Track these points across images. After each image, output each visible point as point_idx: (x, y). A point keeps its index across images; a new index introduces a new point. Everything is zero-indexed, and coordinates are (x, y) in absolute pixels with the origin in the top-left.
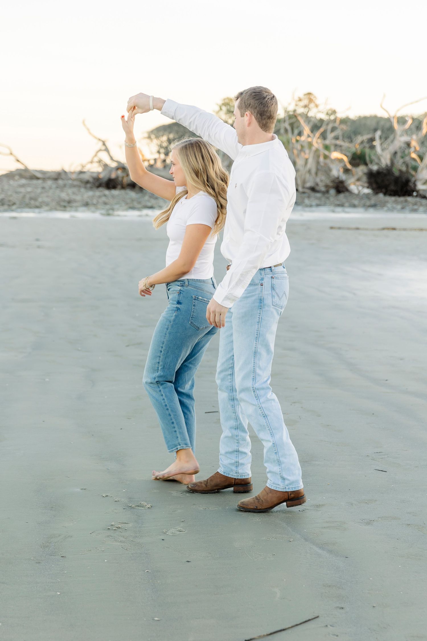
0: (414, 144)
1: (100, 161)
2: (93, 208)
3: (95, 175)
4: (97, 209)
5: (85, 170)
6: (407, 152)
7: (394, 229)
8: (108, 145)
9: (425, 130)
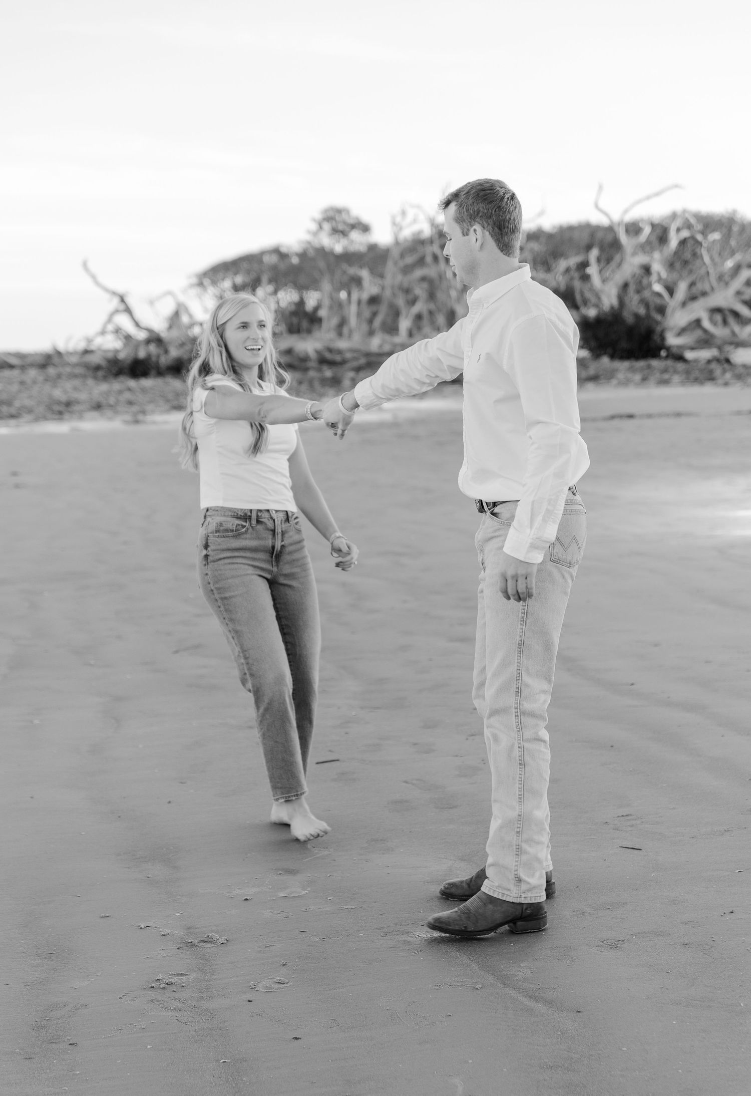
0: (657, 267)
1: (117, 331)
2: (109, 413)
3: (110, 355)
4: (117, 413)
5: (93, 347)
6: (645, 281)
7: (631, 416)
8: (131, 301)
9: (674, 242)
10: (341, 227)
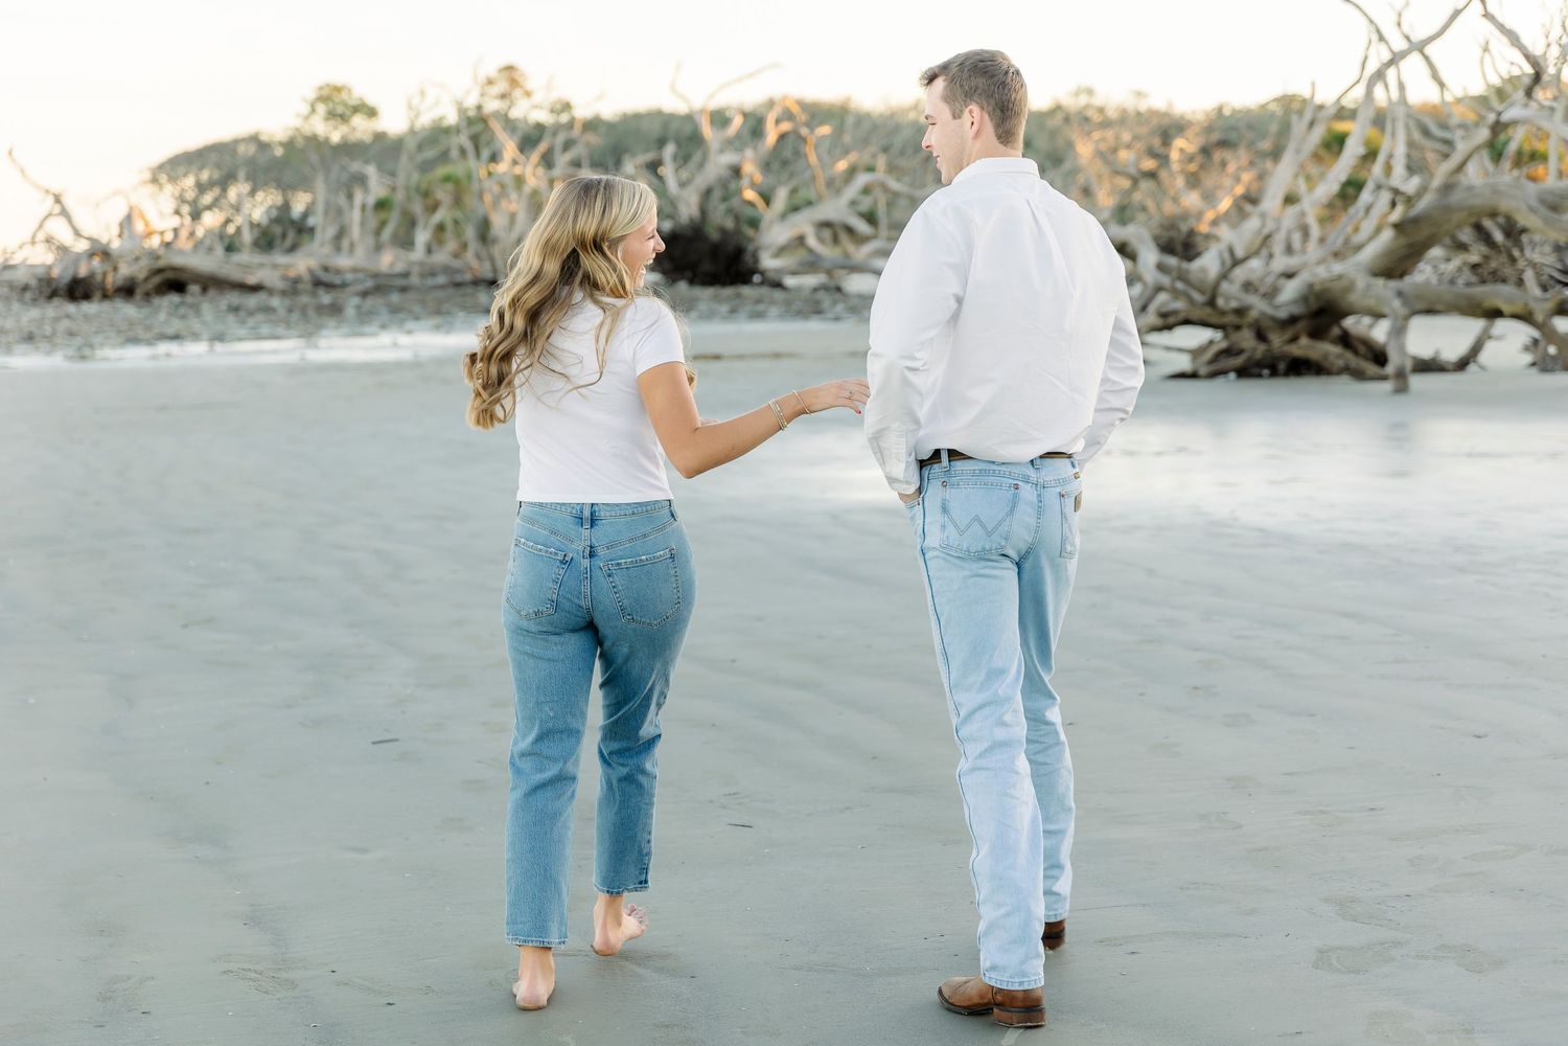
0: (749, 168)
1: (49, 240)
2: (45, 346)
3: (40, 271)
4: (54, 347)
5: (14, 261)
6: (733, 186)
7: (717, 357)
8: (68, 201)
9: (771, 137)
10: (340, 110)
